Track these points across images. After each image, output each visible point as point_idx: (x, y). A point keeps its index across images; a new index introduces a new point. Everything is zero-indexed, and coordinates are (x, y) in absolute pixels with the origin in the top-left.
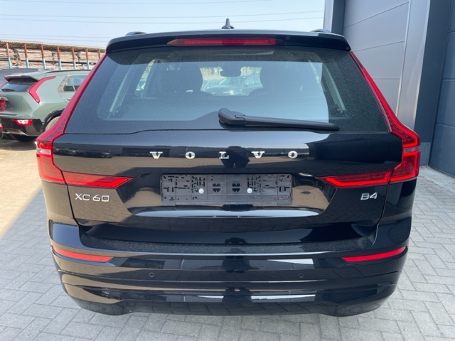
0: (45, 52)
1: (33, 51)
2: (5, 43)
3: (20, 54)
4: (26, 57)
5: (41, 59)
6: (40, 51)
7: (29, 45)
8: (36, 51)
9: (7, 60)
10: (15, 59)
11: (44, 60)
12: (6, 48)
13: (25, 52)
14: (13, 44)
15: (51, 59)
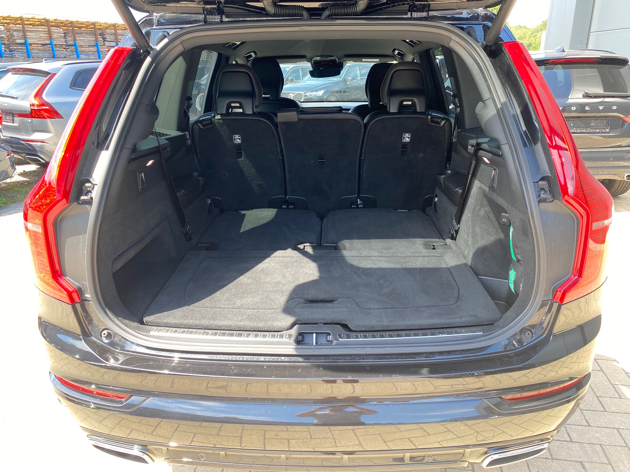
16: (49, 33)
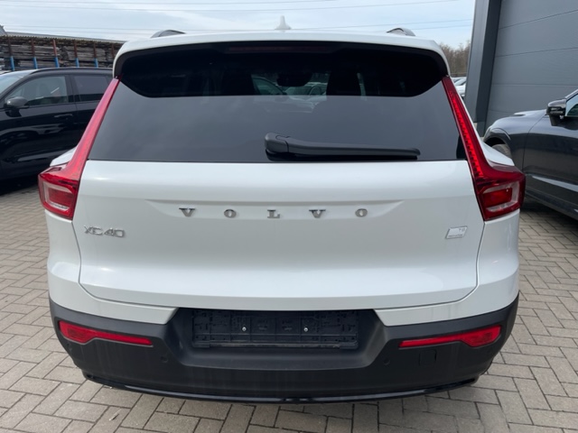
0: (98, 50)
1: (84, 49)
2: (52, 40)
3: (69, 53)
4: (76, 56)
5: (93, 60)
6: (92, 50)
7: (79, 42)
8: (87, 49)
9: (53, 60)
10: (62, 60)
11: (97, 60)
12: (52, 45)
13: (75, 51)
14: (60, 41)
15: (103, 59)
16: (94, 53)
